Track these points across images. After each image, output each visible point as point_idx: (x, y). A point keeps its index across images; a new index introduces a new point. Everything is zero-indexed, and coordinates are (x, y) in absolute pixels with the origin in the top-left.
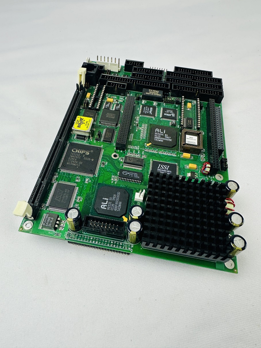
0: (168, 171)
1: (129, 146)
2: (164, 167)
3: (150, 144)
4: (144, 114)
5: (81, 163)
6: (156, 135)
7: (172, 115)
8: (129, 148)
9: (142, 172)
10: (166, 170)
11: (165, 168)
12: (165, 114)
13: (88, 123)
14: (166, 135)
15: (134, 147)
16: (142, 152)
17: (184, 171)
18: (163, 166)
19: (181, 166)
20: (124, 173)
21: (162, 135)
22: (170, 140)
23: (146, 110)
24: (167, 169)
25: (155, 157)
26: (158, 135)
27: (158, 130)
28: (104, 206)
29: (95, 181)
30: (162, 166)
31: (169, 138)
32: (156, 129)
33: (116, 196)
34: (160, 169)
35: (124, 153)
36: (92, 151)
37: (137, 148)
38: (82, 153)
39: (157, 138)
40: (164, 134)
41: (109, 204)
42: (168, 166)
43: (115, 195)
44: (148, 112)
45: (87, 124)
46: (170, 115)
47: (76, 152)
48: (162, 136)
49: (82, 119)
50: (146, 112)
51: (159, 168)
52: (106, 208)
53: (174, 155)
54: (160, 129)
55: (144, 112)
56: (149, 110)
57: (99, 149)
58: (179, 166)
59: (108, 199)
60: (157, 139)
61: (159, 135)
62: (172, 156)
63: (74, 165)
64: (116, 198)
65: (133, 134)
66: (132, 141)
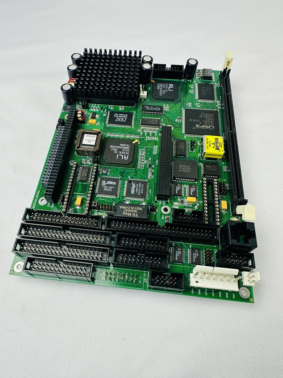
0: (117, 116)
1: (156, 139)
2: (121, 120)
3: (134, 142)
4: (142, 182)
5: (200, 116)
6: (127, 151)
7: (106, 182)
8: (156, 137)
10: (119, 117)
12: (115, 183)
13: (208, 145)
14: (116, 152)
15: (151, 139)
16: (143, 134)
17: (101, 120)
19: (103, 124)
20: (158, 109)
21: (121, 153)
22: (111, 146)
23: (140, 189)
24: (118, 118)
25: (129, 131)
26: (126, 151)
27: (125, 157)
28: (171, 86)
29: (183, 105)
30: (122, 121)
31: (112, 149)
32: (127, 158)
33: (162, 93)
34: (125, 118)
36: (194, 128)
37: (148, 138)
38: (203, 126)
39: (127, 148)
40: (118, 153)
41: (166, 87)
42: (116, 121)
43: (164, 93)
44: (137, 185)
45: (209, 143)
46: (108, 183)
47: (209, 126)
48: (121, 150)
49: (217, 149)
50: (140, 185)
52: (169, 84)
54: (122, 159)
55: (143, 186)
56: (135, 188)
57: (187, 132)
59: (169, 90)
60: (127, 146)
61: (124, 151)
62: (112, 132)
63: (206, 114)
64: (162, 91)
65: (154, 154)
66: (154, 146)
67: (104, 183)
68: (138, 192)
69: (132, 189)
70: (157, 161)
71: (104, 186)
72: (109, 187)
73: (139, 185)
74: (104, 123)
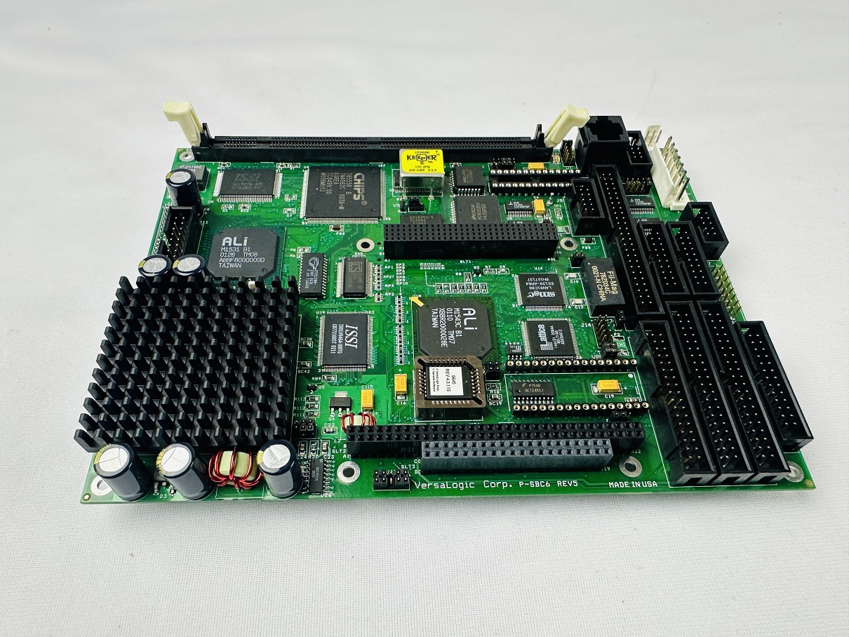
0: (341, 348)
1: (401, 265)
2: (352, 337)
3: (421, 303)
4: (523, 281)
5: (329, 192)
6: (452, 311)
8: (395, 266)
9: (331, 297)
10: (344, 341)
11: (348, 339)
12: (541, 327)
14: (460, 332)
15: (402, 274)
16: (390, 292)
17: (353, 384)
18: (356, 336)
19: (365, 378)
21: (458, 324)
22: (444, 344)
23: (541, 283)
24: (346, 344)
25: (383, 319)
26: (453, 314)
27: (470, 314)
28: (230, 242)
29: (291, 222)
30: (355, 333)
31: (452, 341)
32: (473, 310)
33: (254, 257)
34: (345, 328)
35: (379, 260)
37: (402, 281)
38: (355, 189)
39: (443, 313)
40: (461, 329)
41: (233, 249)
42: (356, 346)
43: (255, 254)
46: (543, 338)
47: (355, 180)
48: (450, 324)
50: (531, 284)
51: (347, 326)
52: (224, 244)
53: (398, 359)
54: (474, 318)
55: (531, 280)
57: (375, 215)
58: (364, 373)
59: (245, 244)
60: (438, 314)
61: (453, 317)
62: (393, 355)
63: (322, 183)
64: (250, 257)
65: (443, 268)
66: (421, 269)
67: (546, 347)
68: (548, 285)
69: (545, 295)
70: (461, 262)
71: (553, 345)
72: (555, 336)
73: (532, 286)
74: (363, 376)
